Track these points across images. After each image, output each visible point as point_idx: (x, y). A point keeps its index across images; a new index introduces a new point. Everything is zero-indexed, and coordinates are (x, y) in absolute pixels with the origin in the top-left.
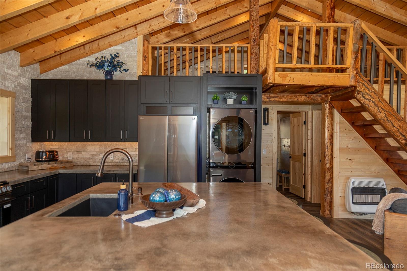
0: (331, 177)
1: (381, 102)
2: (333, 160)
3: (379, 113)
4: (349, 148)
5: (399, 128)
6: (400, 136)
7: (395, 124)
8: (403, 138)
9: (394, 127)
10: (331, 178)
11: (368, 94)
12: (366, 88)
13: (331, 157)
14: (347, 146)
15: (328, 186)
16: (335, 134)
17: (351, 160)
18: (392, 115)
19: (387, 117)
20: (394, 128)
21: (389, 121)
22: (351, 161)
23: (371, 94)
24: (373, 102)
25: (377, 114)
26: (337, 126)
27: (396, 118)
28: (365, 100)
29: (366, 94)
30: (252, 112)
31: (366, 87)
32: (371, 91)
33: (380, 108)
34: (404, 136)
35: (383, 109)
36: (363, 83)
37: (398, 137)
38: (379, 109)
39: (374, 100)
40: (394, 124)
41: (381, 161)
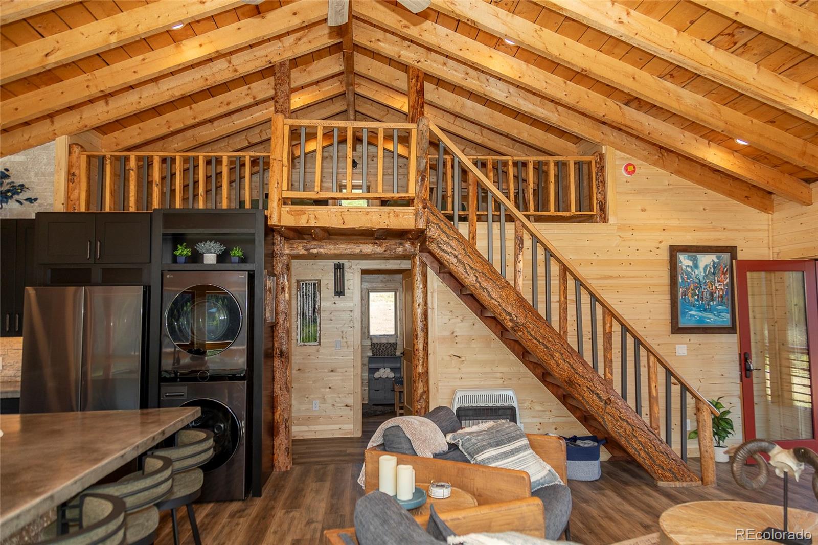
0: (426, 389)
1: (468, 256)
2: (428, 359)
3: (466, 275)
4: (456, 336)
5: (500, 300)
6: (504, 315)
7: (494, 295)
8: (508, 318)
9: (493, 298)
10: (425, 392)
11: (448, 244)
12: (444, 232)
13: (424, 353)
14: (453, 333)
15: (419, 407)
16: (429, 311)
17: (459, 357)
18: (488, 278)
19: (479, 282)
20: (493, 301)
21: (484, 289)
22: (460, 359)
23: (451, 242)
24: (456, 257)
25: (463, 277)
26: (432, 297)
27: (495, 283)
28: (442, 253)
29: (442, 242)
30: (244, 277)
31: (442, 229)
32: (451, 238)
33: (468, 268)
34: (510, 315)
35: (472, 268)
36: (438, 224)
37: (500, 316)
38: (465, 269)
39: (456, 253)
40: (492, 293)
41: (513, 357)
